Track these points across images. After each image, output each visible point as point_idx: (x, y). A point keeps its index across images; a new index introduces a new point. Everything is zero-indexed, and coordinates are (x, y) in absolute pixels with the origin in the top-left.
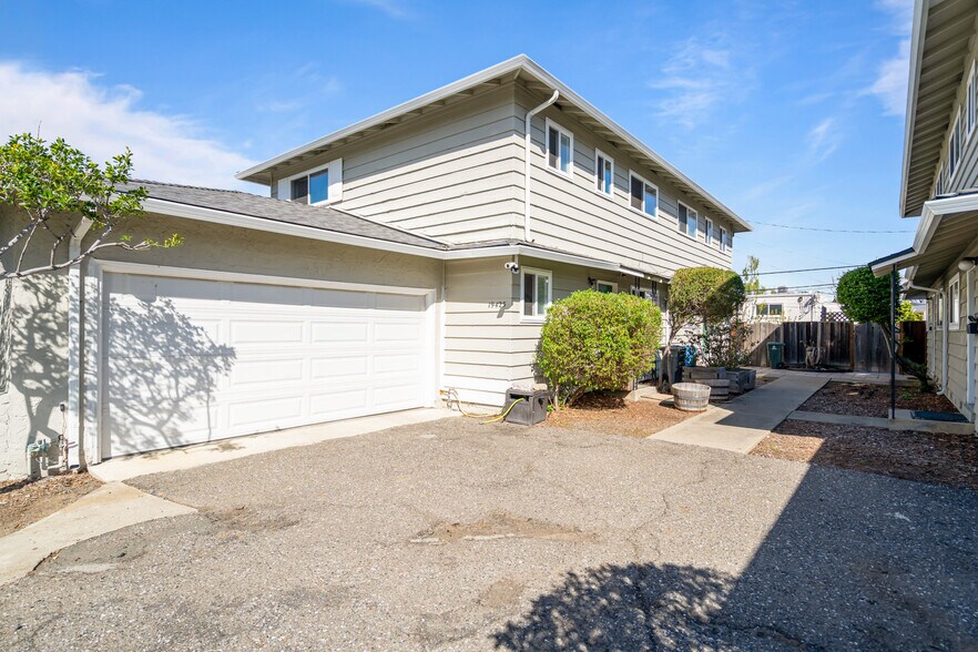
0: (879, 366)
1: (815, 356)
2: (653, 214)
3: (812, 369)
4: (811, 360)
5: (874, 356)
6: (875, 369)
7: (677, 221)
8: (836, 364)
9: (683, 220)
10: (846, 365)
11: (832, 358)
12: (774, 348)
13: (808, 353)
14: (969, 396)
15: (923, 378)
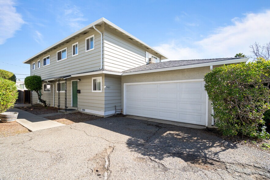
0: (19, 102)
14: (72, 105)
15: (45, 103)
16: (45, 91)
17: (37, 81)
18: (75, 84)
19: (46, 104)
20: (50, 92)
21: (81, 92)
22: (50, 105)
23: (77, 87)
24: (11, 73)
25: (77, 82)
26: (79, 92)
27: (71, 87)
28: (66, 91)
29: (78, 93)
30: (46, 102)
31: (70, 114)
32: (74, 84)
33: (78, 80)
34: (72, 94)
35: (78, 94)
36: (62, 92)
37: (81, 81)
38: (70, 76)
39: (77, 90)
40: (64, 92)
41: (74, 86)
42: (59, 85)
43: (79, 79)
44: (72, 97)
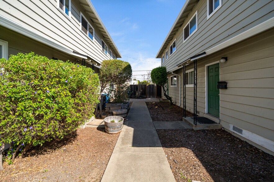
0: (152, 96)
1: (139, 94)
2: (92, 39)
3: (138, 98)
4: (138, 95)
5: (151, 93)
6: (151, 97)
7: (101, 46)
8: (143, 96)
9: (103, 47)
10: (145, 96)
11: (142, 95)
12: (129, 92)
13: (137, 93)
14: (206, 111)
15: (171, 101)
16: (172, 85)
17: (161, 73)
18: (214, 71)
19: (173, 102)
20: (176, 86)
21: (228, 86)
22: (176, 103)
23: (218, 75)
24: (126, 63)
25: (217, 67)
26: (224, 85)
27: (206, 78)
28: (196, 84)
29: (222, 88)
30: (172, 99)
31: (203, 131)
32: (211, 70)
33: (222, 61)
34: (206, 89)
35: (221, 91)
36: (190, 86)
37: (229, 62)
38: (205, 53)
39: (219, 83)
40: (192, 86)
41: (210, 74)
42: (186, 76)
43: (222, 58)
44: (206, 94)
